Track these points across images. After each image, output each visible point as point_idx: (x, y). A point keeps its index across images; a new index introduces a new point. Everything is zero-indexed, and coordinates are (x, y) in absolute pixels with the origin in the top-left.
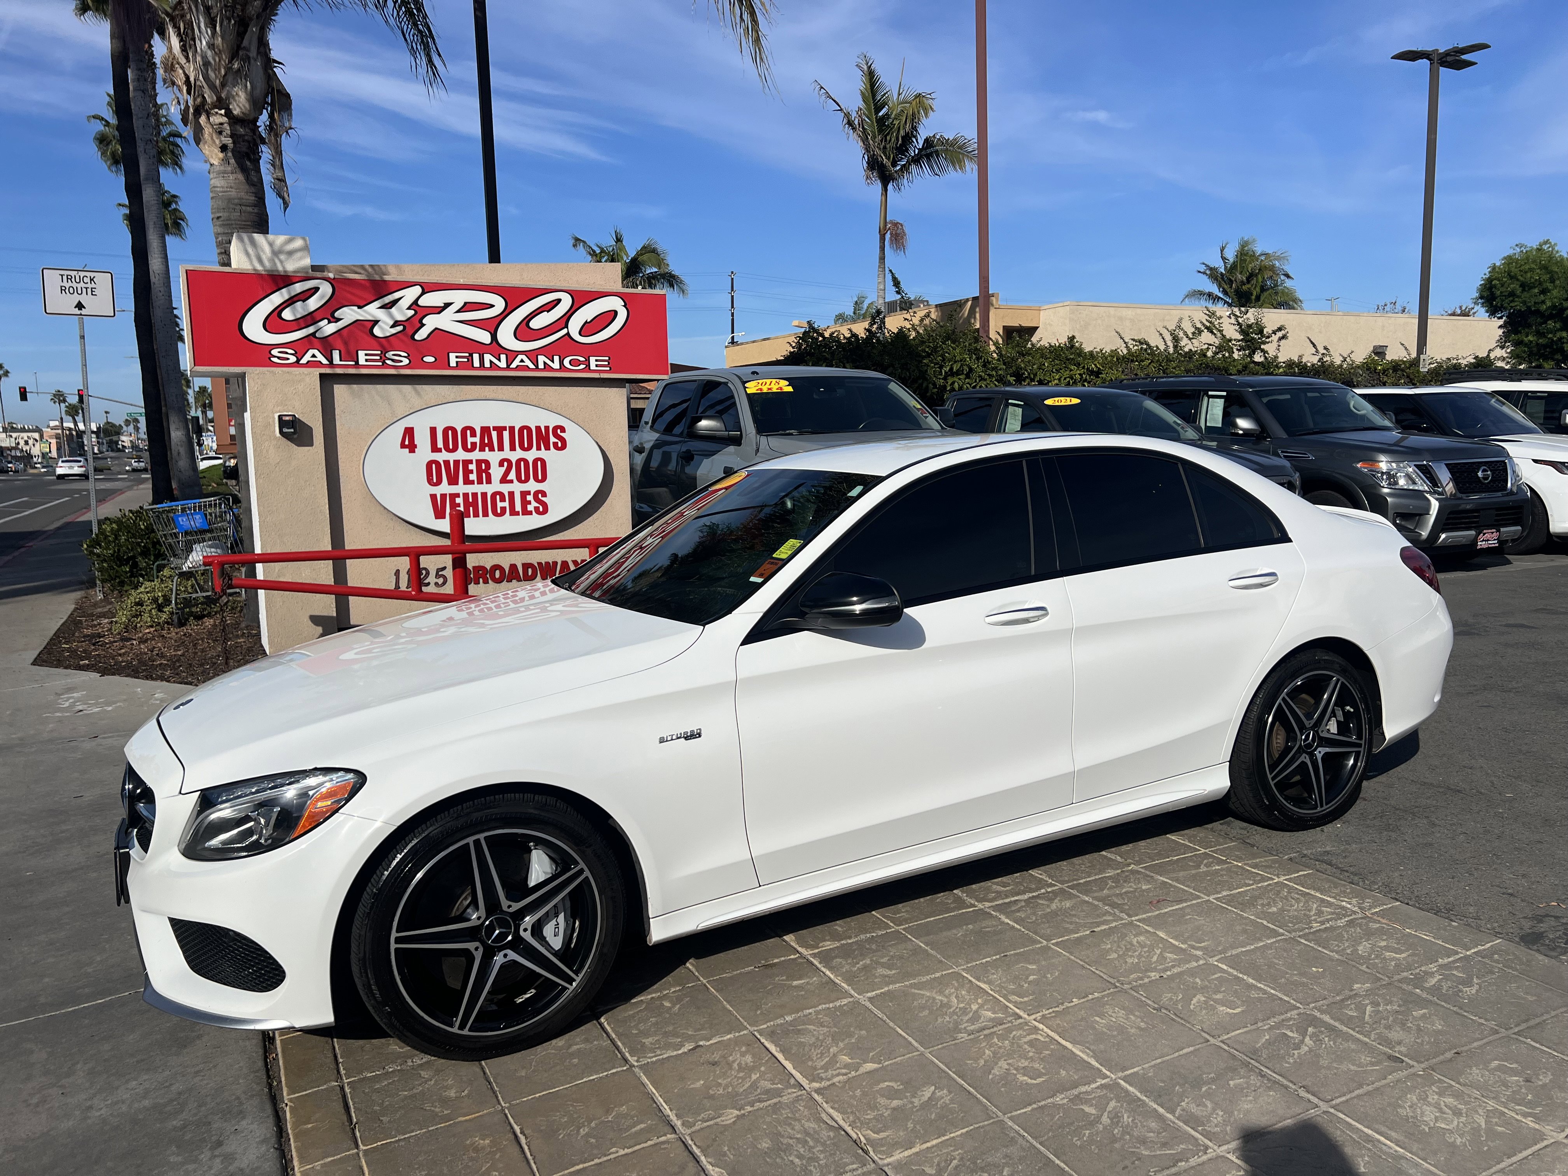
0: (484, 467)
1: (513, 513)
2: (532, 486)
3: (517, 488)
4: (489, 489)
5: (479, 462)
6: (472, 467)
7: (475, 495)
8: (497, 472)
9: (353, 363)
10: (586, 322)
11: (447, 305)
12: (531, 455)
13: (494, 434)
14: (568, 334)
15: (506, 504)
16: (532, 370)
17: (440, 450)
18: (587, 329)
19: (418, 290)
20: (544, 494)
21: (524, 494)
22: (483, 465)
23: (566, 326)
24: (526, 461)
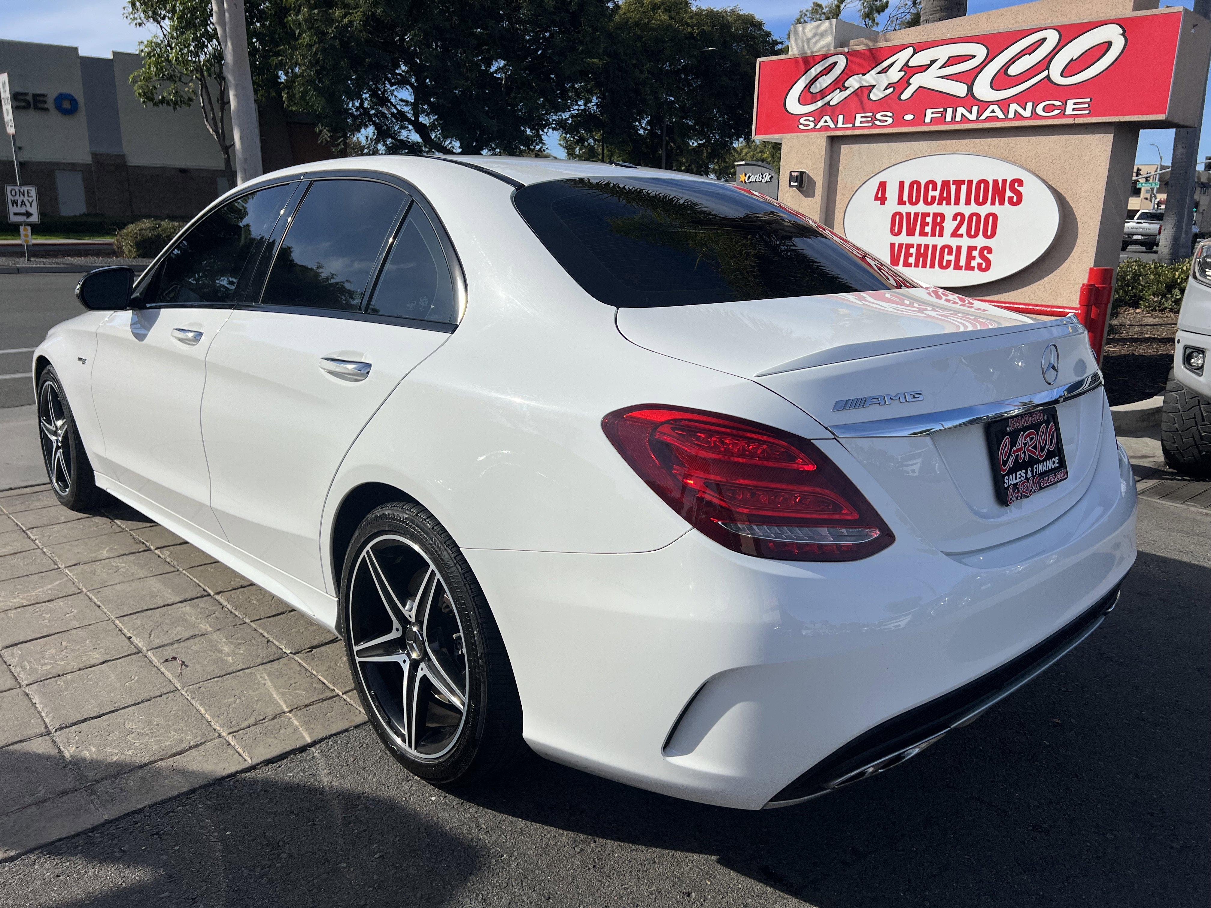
0: (939, 221)
1: (957, 267)
2: (980, 241)
3: (965, 242)
4: (940, 242)
5: (936, 215)
6: (929, 220)
7: (927, 246)
8: (949, 225)
9: (851, 125)
10: (1072, 60)
11: (933, 62)
12: (984, 210)
13: (953, 188)
14: (1048, 77)
15: (952, 258)
16: (1002, 120)
17: (904, 203)
18: (1069, 70)
19: (910, 50)
20: (990, 250)
21: (971, 249)
22: (939, 218)
23: (1048, 68)
24: (978, 216)
